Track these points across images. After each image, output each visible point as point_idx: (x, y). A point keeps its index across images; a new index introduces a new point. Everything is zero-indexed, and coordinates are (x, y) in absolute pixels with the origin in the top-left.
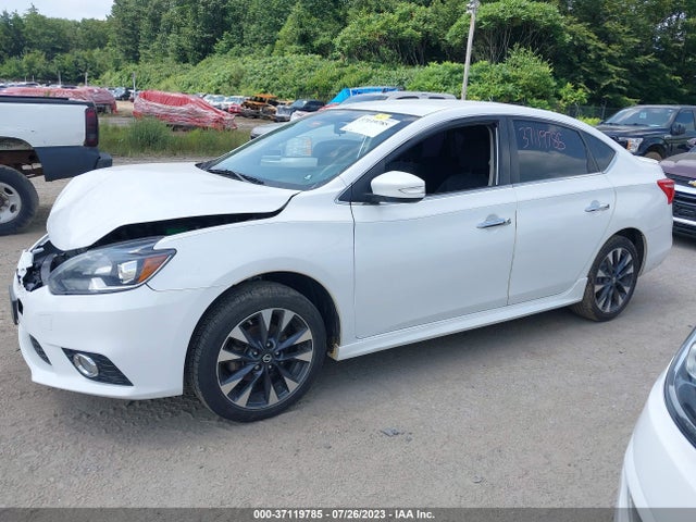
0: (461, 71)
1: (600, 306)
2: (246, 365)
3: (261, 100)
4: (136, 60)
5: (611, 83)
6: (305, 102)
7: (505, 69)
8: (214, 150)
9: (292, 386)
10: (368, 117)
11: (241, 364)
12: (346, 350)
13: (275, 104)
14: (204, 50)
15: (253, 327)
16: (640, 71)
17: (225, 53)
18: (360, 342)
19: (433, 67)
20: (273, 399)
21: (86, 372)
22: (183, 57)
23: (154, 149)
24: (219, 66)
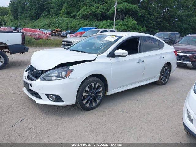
0: (113, 23)
1: (162, 81)
2: (88, 97)
3: (57, 31)
4: (17, 19)
5: (152, 26)
6: (70, 31)
7: (124, 22)
8: (48, 45)
9: (98, 101)
10: (109, 36)
11: (87, 96)
12: (109, 93)
13: (61, 32)
14: (38, 16)
15: (90, 87)
16: (159, 23)
17: (45, 17)
18: (112, 91)
19: (105, 22)
20: (94, 105)
21: (52, 100)
22: (32, 18)
23: (30, 45)
24: (44, 21)
